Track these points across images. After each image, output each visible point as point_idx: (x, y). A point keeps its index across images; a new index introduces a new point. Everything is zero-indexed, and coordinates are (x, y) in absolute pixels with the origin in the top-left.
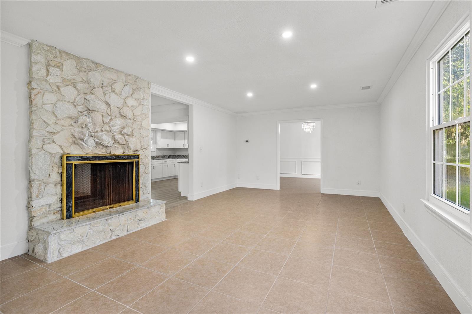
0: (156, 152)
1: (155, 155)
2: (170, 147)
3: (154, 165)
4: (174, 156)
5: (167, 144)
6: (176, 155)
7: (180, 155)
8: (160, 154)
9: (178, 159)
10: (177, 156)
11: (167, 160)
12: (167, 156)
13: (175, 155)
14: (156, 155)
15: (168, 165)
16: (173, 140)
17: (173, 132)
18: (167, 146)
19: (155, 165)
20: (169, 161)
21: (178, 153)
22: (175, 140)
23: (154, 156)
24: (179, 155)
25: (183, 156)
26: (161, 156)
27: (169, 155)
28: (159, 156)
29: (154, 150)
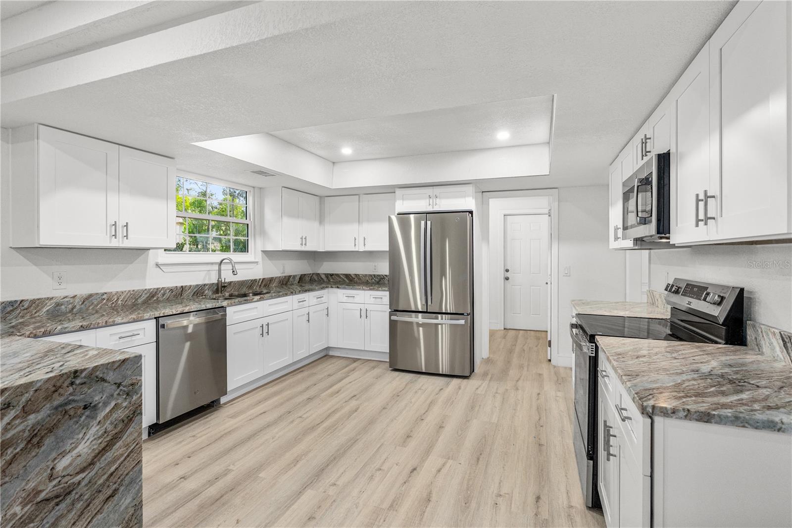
0: (260, 266)
1: (258, 278)
2: (308, 247)
4: (315, 276)
5: (302, 238)
6: (318, 272)
7: (338, 275)
8: (276, 270)
9: (339, 291)
10: (323, 276)
11: (307, 294)
12: (294, 278)
13: (318, 275)
14: (262, 277)
15: (308, 314)
16: (316, 224)
17: (317, 197)
18: (302, 244)
19: (270, 320)
20: (312, 298)
21: (326, 268)
22: (321, 220)
23: (255, 280)
25: (348, 276)
26: (276, 278)
27: (302, 275)
28: (271, 280)
29: (255, 258)
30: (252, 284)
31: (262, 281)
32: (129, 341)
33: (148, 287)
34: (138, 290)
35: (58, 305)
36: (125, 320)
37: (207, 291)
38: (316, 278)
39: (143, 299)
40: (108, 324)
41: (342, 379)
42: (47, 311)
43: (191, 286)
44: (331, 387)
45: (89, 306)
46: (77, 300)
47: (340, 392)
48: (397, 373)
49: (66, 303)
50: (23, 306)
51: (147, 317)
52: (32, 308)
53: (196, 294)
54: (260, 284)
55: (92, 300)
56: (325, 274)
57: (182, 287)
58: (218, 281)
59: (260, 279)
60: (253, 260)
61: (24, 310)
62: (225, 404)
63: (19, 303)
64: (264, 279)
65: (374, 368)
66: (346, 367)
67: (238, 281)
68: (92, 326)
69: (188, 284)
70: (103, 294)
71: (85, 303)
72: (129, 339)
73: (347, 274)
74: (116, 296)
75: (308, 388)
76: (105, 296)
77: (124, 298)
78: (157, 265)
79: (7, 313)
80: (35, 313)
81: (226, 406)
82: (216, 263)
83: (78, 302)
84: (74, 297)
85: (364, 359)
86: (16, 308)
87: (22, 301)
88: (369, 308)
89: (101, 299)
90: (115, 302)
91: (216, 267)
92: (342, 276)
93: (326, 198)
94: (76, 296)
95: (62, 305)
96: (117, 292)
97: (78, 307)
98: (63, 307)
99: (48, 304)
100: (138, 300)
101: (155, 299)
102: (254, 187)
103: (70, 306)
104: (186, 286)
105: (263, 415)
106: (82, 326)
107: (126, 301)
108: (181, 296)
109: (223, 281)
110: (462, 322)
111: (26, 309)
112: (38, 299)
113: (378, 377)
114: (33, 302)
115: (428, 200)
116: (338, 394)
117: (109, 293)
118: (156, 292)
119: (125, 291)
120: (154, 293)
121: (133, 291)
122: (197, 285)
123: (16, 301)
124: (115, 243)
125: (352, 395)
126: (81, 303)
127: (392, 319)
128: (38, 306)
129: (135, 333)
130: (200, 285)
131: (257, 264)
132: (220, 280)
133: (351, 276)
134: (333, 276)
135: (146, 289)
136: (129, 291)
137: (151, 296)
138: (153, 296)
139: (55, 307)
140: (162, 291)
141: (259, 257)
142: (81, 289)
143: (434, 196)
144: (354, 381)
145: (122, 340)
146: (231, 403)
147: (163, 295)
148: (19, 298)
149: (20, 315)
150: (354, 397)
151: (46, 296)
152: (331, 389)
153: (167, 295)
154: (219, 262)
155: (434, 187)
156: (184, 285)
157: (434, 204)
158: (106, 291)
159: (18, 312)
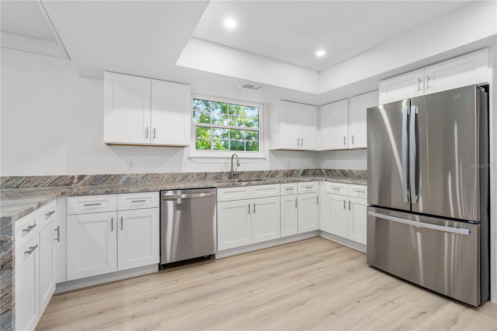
0: (268, 162)
1: (265, 170)
2: (306, 147)
3: (252, 202)
4: (317, 171)
5: (298, 140)
6: (321, 168)
7: (334, 170)
8: (281, 165)
9: (327, 183)
10: (324, 171)
11: (296, 184)
12: (298, 171)
13: (320, 170)
14: (269, 170)
15: (296, 200)
16: (314, 129)
17: (316, 107)
18: (298, 145)
19: (257, 202)
20: (300, 187)
21: (328, 164)
22: (319, 127)
23: (263, 172)
24: (330, 170)
25: (343, 172)
26: (281, 171)
27: (305, 170)
28: (277, 172)
29: (264, 155)
30: (260, 174)
31: (269, 173)
32: (140, 205)
33: (182, 172)
34: (175, 173)
35: (129, 179)
36: (136, 190)
37: (224, 177)
38: (319, 173)
39: (179, 179)
40: (124, 192)
41: (315, 263)
42: (123, 182)
43: (211, 173)
44: (300, 268)
45: (146, 181)
46: (139, 177)
47: (303, 277)
48: (374, 272)
49: (133, 178)
50: (110, 178)
51: (152, 190)
52: (115, 179)
53: (216, 178)
54: (267, 174)
55: (147, 177)
56: (325, 170)
57: (205, 173)
58: (231, 170)
59: (267, 171)
60: (262, 156)
61: (111, 180)
62: (218, 260)
63: (108, 176)
64: (270, 171)
65: (353, 258)
66: (327, 251)
67: (248, 171)
68: (113, 192)
69: (210, 171)
70: (154, 174)
71: (144, 179)
72: (140, 203)
73: (342, 170)
74: (162, 176)
75: (280, 263)
76: (155, 176)
77: (167, 178)
78: (189, 158)
79: (102, 181)
80: (117, 182)
81: (218, 261)
82: (228, 158)
83: (140, 178)
84: (137, 175)
85: (348, 247)
86: (107, 179)
87: (110, 175)
88: (352, 200)
89: (152, 177)
90: (162, 179)
91: (230, 161)
92: (338, 171)
93: (322, 106)
94: (138, 174)
95: (131, 179)
96: (163, 174)
97: (140, 181)
98: (131, 180)
99: (123, 178)
100: (176, 180)
101: (187, 179)
102: (263, 104)
103: (135, 180)
104: (208, 173)
105: (230, 278)
106: (106, 191)
107: (168, 179)
108: (205, 179)
109: (235, 171)
110: (465, 232)
111: (112, 180)
112: (118, 175)
113: (350, 271)
114: (116, 176)
115: (417, 85)
116: (301, 277)
117: (158, 174)
118: (187, 175)
119: (168, 173)
120: (186, 176)
121: (173, 173)
122: (217, 173)
123: (107, 175)
124: (148, 142)
125: (311, 283)
126: (141, 179)
127: (369, 214)
128: (118, 178)
129: (144, 200)
130: (218, 172)
131: (265, 160)
132: (232, 169)
133: (346, 172)
134: (331, 172)
135: (181, 173)
136: (170, 173)
137: (184, 177)
138: (185, 178)
139: (127, 180)
140: (192, 175)
141: (267, 155)
142: (142, 170)
143: (426, 77)
144: (325, 268)
145: (135, 203)
146: (221, 260)
147: (193, 178)
148: (109, 174)
149: (109, 183)
150: (312, 287)
151: (122, 174)
152: (297, 271)
153: (196, 177)
154: (231, 157)
155: (425, 68)
156: (206, 172)
157: (426, 87)
158: (155, 173)
159: (108, 181)
